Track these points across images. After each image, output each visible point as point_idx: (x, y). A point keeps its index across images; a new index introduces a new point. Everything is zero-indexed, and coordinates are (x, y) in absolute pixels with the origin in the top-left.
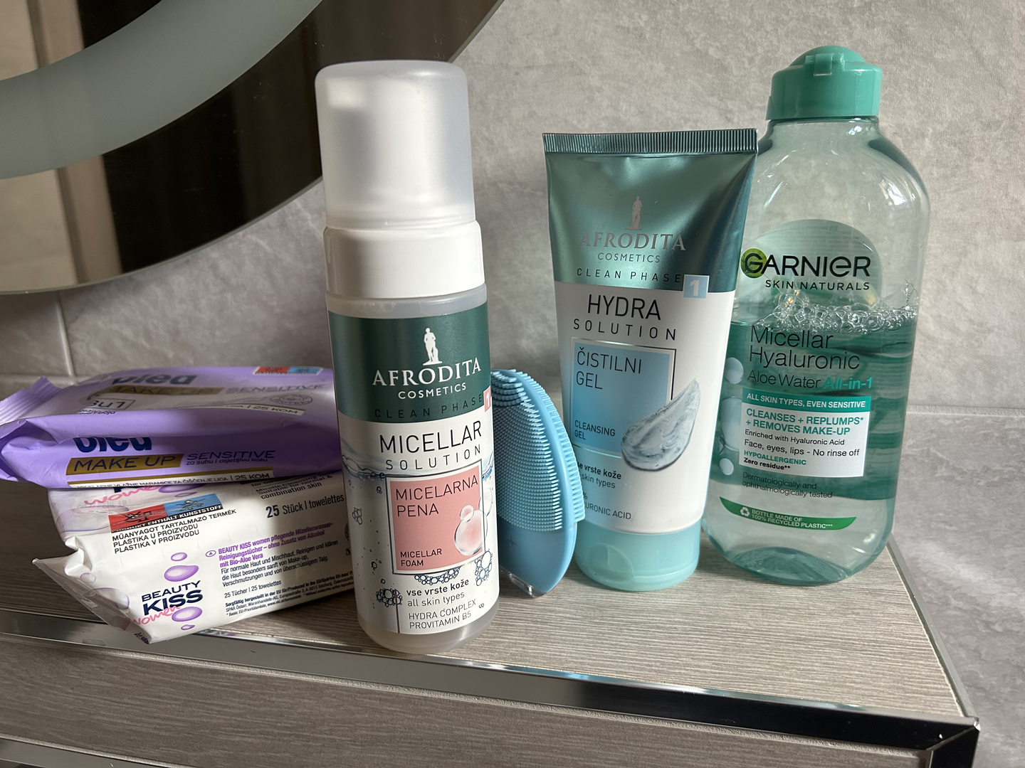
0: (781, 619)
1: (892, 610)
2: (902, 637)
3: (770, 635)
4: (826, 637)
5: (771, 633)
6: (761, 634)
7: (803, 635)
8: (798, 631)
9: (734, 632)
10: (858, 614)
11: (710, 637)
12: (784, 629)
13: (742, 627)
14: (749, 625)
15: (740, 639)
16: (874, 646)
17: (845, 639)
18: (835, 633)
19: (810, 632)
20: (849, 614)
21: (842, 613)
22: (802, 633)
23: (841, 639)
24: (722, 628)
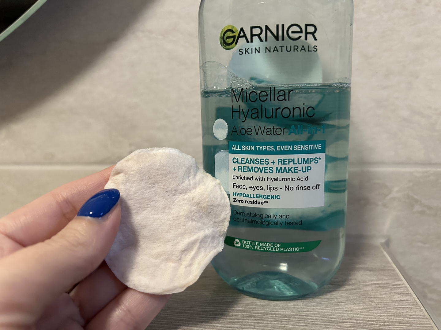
0: (317, 306)
1: (397, 297)
2: (408, 318)
3: (308, 319)
4: (351, 319)
5: (309, 317)
6: (301, 318)
7: (333, 318)
8: (329, 315)
9: (280, 317)
10: (373, 301)
11: (262, 322)
12: (319, 314)
13: (287, 313)
14: (293, 312)
15: (285, 323)
16: (388, 325)
17: (366, 321)
18: (358, 316)
19: (339, 316)
20: (366, 302)
21: (361, 301)
22: (332, 317)
23: (363, 320)
24: (271, 314)
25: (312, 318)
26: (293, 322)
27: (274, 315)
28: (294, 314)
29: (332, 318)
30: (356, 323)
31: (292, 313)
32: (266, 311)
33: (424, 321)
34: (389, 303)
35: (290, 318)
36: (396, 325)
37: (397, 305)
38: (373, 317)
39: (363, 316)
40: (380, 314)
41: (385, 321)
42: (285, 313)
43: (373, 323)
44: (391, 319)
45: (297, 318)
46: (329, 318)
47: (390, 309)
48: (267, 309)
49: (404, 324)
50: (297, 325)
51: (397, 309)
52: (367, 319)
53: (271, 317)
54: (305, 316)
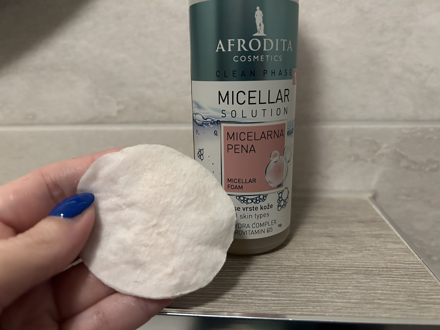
1: (390, 246)
18: (358, 264)
19: (340, 264)
24: (277, 265)
25: (316, 267)
26: (299, 272)
27: (280, 267)
28: (299, 265)
29: (334, 267)
30: (357, 270)
31: (296, 264)
32: (272, 263)
33: (418, 266)
34: (384, 251)
35: (296, 269)
36: (393, 271)
37: (392, 253)
38: (372, 264)
39: (362, 264)
40: (377, 262)
41: (383, 267)
42: (289, 264)
43: (372, 269)
44: (389, 265)
45: (302, 268)
46: (331, 267)
47: (386, 256)
48: (272, 261)
49: (401, 270)
50: (303, 275)
51: (392, 256)
52: (367, 266)
53: (277, 269)
54: (309, 266)
